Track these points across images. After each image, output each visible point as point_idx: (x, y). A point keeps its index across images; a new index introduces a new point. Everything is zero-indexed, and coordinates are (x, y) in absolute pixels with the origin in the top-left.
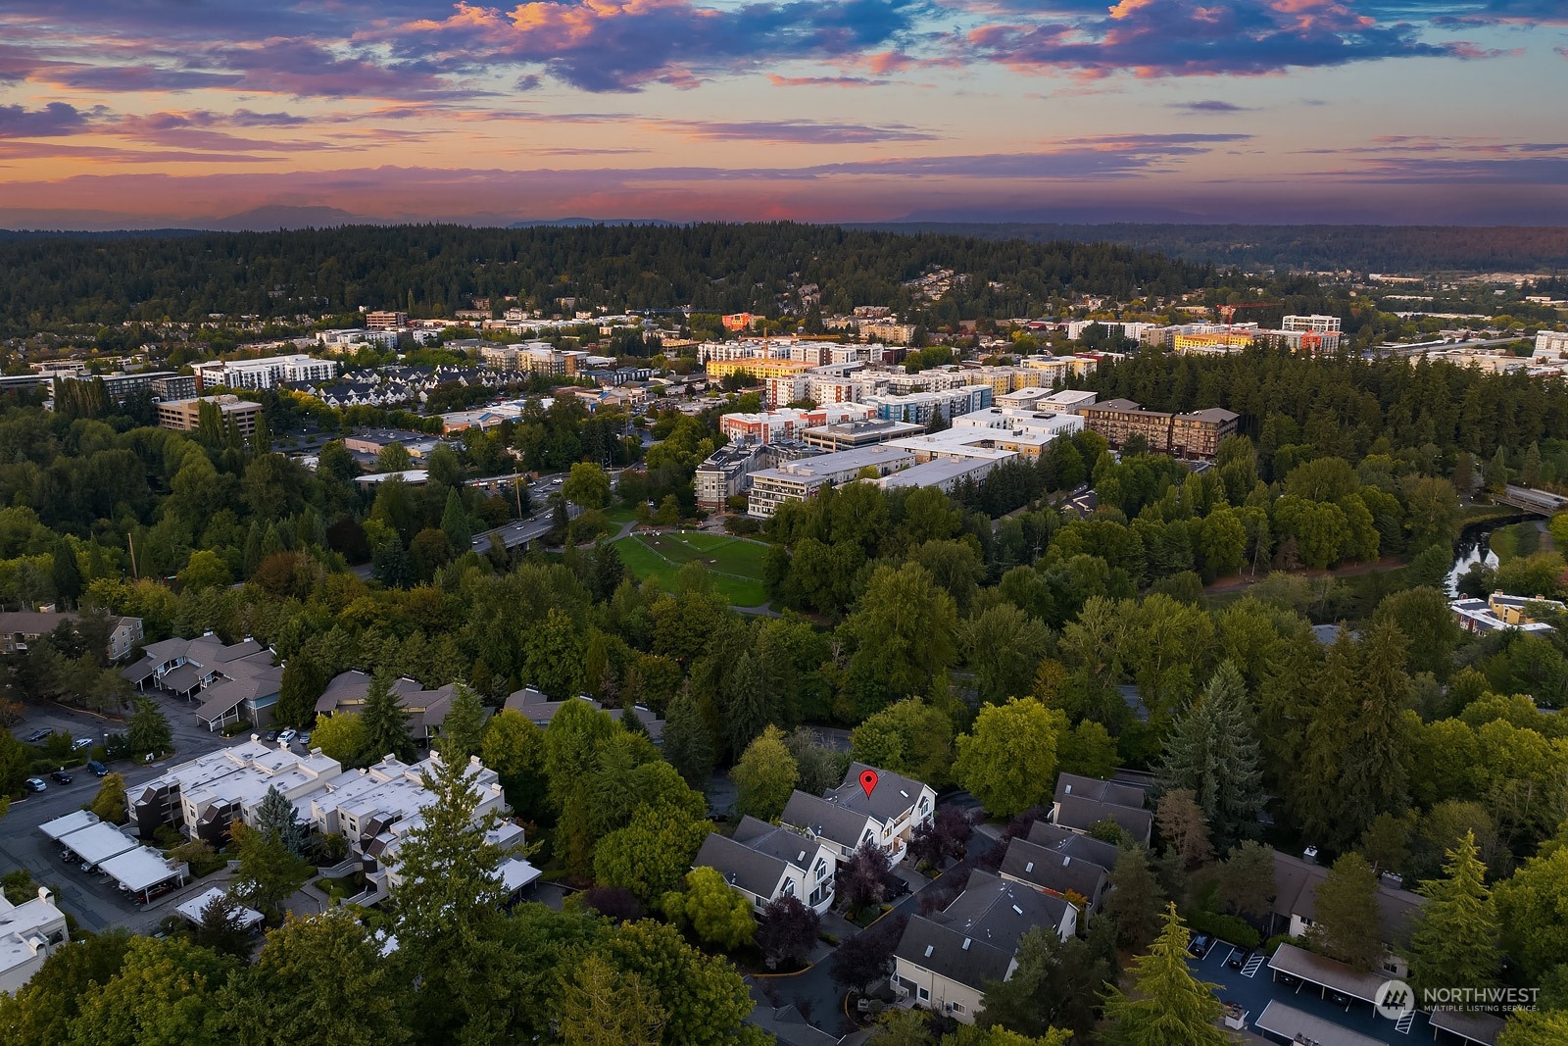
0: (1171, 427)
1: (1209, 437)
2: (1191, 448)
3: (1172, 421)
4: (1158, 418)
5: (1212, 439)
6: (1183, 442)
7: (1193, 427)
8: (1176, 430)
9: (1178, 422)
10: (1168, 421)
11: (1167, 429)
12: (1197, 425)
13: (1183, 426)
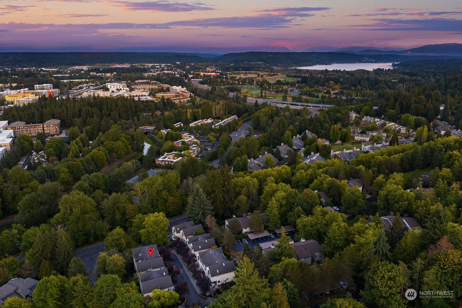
0: (43, 127)
1: (57, 129)
2: (52, 133)
3: (43, 126)
4: (38, 126)
5: (58, 129)
6: (48, 132)
7: (51, 127)
8: (45, 128)
9: (45, 126)
10: (42, 126)
11: (42, 129)
12: (52, 126)
13: (47, 127)
